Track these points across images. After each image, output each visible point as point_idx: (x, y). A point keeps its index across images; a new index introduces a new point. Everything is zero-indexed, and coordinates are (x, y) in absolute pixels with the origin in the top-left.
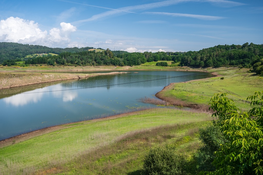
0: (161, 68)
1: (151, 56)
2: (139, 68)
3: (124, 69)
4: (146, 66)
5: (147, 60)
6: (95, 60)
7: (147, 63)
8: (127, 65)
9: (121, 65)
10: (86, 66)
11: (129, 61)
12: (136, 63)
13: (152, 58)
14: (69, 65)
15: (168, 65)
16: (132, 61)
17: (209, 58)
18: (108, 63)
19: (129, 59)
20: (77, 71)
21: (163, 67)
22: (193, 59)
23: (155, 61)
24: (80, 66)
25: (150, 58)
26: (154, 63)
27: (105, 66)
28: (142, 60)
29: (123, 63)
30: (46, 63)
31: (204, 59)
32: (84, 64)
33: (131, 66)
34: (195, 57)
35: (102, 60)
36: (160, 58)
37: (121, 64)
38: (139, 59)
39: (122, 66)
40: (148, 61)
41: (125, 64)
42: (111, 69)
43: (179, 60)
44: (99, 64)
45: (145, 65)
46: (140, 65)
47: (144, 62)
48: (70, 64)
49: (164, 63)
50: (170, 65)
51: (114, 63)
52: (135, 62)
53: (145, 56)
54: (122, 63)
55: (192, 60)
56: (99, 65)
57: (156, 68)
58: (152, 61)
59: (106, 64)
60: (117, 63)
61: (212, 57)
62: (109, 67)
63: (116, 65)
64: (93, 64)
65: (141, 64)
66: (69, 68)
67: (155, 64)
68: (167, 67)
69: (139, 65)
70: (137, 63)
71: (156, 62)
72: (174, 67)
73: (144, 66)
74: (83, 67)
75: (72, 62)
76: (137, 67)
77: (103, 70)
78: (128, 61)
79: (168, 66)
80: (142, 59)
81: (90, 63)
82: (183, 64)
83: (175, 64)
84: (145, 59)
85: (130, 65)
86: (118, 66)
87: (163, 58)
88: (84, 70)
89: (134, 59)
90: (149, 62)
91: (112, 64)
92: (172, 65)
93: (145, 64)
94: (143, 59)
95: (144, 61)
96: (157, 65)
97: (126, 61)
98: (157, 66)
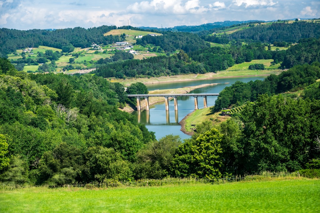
0: (255, 73)
1: (241, 54)
2: (226, 74)
3: (207, 77)
4: (235, 71)
5: (235, 61)
6: (169, 68)
7: (236, 66)
8: (210, 72)
9: (202, 73)
10: (160, 76)
11: (212, 65)
12: (220, 68)
13: (242, 57)
14: (141, 77)
15: (265, 67)
16: (216, 65)
17: (315, 58)
18: (186, 70)
19: (211, 63)
20: (153, 83)
21: (259, 70)
22: (297, 59)
23: (247, 61)
24: (153, 77)
25: (240, 57)
26: (245, 65)
27: (184, 74)
28: (229, 63)
29: (205, 69)
30: (114, 76)
31: (308, 60)
32: (157, 74)
33: (215, 73)
34: (299, 57)
35: (178, 67)
36: (254, 56)
37: (202, 71)
38: (225, 61)
39: (204, 73)
40: (237, 62)
41: (208, 71)
42: (191, 78)
43: (281, 59)
44: (175, 73)
45: (234, 69)
46: (227, 70)
47: (232, 65)
48: (141, 75)
49: (260, 66)
50: (268, 68)
51: (194, 70)
52: (219, 66)
53: (232, 56)
54: (203, 69)
55: (295, 61)
56: (176, 75)
57: (249, 73)
58: (243, 62)
59: (184, 72)
60: (197, 71)
61: (318, 57)
62: (188, 76)
63: (196, 73)
64: (168, 74)
65: (227, 68)
66: (142, 80)
67: (248, 67)
68: (263, 71)
69: (225, 69)
70: (223, 67)
71: (248, 63)
72: (274, 70)
73: (233, 71)
74: (157, 78)
75: (143, 73)
76: (223, 74)
77: (182, 80)
78: (210, 65)
79: (266, 69)
80: (228, 61)
81: (163, 72)
82: (285, 66)
83: (276, 65)
84: (233, 60)
85: (213, 71)
86: (198, 74)
87: (259, 55)
88: (161, 82)
89: (217, 62)
90: (238, 64)
91: (192, 72)
92: (270, 67)
93: (232, 67)
94: (230, 61)
95: (231, 63)
96: (250, 68)
97: (208, 66)
98: (251, 70)
